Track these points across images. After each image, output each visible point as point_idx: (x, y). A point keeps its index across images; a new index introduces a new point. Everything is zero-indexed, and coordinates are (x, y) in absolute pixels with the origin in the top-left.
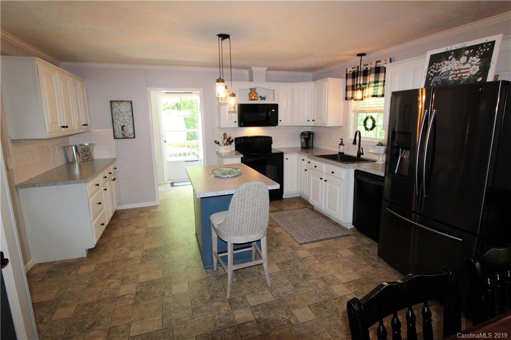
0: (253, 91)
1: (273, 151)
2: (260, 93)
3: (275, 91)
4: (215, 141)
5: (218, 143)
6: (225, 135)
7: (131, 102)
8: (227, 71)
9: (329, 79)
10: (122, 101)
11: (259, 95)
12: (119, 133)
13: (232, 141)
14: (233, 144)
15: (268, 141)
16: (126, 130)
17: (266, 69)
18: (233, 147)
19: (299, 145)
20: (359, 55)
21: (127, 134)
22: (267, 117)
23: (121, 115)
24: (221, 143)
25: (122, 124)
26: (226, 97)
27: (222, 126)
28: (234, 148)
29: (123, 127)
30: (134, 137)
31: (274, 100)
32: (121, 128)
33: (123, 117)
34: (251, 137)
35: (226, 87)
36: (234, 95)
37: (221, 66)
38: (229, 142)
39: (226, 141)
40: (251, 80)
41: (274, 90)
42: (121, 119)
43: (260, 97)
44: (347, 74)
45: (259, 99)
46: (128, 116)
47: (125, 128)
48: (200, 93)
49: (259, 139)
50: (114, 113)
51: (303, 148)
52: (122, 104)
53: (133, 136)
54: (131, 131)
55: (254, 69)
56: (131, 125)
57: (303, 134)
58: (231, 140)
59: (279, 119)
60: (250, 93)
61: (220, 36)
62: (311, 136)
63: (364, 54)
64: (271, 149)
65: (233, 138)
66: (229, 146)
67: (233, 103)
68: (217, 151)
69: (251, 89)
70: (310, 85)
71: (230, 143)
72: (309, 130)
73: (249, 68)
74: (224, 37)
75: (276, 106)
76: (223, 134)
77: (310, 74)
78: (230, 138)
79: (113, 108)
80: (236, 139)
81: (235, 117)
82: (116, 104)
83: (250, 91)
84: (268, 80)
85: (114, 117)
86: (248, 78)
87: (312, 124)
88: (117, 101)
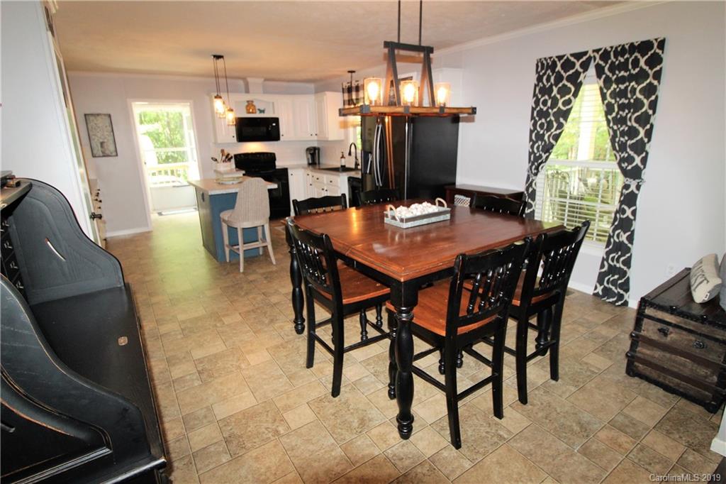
0: (250, 104)
1: (277, 168)
2: (258, 106)
3: (275, 103)
4: (212, 158)
5: (216, 160)
6: (222, 151)
7: (110, 116)
8: (222, 81)
9: (327, 93)
10: (98, 115)
11: (257, 108)
12: (98, 150)
13: (232, 157)
14: (233, 160)
15: (271, 158)
16: (106, 147)
17: (263, 80)
18: (232, 164)
19: (305, 162)
20: (349, 72)
21: (107, 152)
22: (268, 132)
23: (98, 130)
24: (219, 160)
25: (101, 140)
26: (224, 112)
27: (219, 141)
28: (234, 166)
29: (102, 144)
30: (117, 155)
31: (274, 113)
32: (99, 145)
33: (101, 134)
34: (252, 154)
35: (224, 103)
36: (231, 110)
37: (217, 77)
38: (228, 158)
39: (224, 157)
40: (247, 91)
41: (273, 103)
42: (99, 135)
43: (259, 110)
44: (343, 89)
45: (258, 112)
46: (107, 131)
47: (105, 145)
48: (190, 105)
49: (262, 156)
50: (90, 127)
51: (309, 164)
52: (99, 118)
53: (114, 154)
54: (112, 148)
55: (249, 80)
56: (111, 142)
57: (308, 150)
58: (230, 156)
59: (281, 133)
60: (247, 106)
61: (214, 56)
62: (317, 151)
63: (354, 72)
64: (275, 166)
65: (232, 154)
66: (228, 164)
67: (231, 117)
68: (215, 168)
69: (248, 102)
70: (311, 99)
71: (230, 160)
72: (315, 145)
73: (244, 79)
74: (218, 57)
75: (276, 120)
76: (220, 150)
77: (312, 86)
78: (228, 155)
79: (88, 122)
80: (236, 156)
81: (233, 131)
82: (91, 118)
83: (246, 104)
84: (266, 91)
85: (91, 133)
86: (244, 90)
87: (316, 138)
88: (92, 115)
